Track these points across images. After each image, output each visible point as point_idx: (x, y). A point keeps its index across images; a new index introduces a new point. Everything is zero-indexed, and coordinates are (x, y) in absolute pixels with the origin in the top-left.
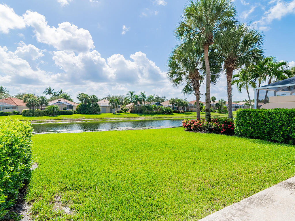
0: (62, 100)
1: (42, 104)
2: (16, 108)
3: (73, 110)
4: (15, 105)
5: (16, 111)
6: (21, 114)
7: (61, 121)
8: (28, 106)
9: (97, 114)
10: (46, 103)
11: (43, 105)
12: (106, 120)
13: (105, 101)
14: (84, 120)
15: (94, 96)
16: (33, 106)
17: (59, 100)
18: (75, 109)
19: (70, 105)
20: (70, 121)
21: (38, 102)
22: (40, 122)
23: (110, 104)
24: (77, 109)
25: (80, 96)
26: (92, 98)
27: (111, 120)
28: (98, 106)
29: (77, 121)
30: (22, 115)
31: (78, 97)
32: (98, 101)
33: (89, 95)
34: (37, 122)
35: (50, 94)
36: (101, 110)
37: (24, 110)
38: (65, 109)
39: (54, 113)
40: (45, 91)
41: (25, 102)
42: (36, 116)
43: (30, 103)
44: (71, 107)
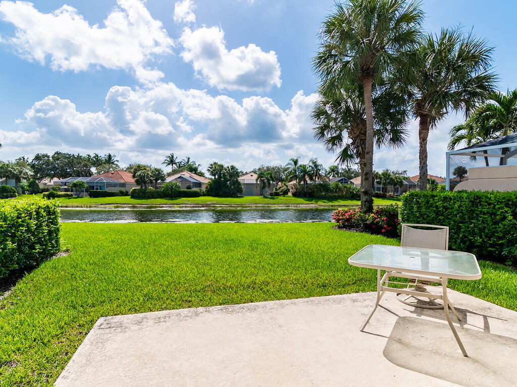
0: (186, 175)
1: (156, 180)
2: (123, 185)
3: (201, 190)
4: (122, 181)
5: (123, 190)
6: (129, 195)
7: (180, 207)
8: (138, 182)
9: (237, 197)
10: (163, 179)
11: (158, 181)
12: (249, 207)
13: (252, 176)
14: (214, 207)
15: (233, 167)
16: (145, 182)
17: (182, 174)
18: (204, 189)
19: (197, 181)
20: (194, 207)
21: (151, 176)
22: (151, 207)
23: (259, 180)
24: (207, 188)
25: (211, 168)
26: (229, 170)
27: (256, 206)
28: (239, 184)
29: (203, 207)
30: (130, 197)
31: (209, 169)
32: (238, 176)
33: (225, 166)
34: (147, 208)
35: (172, 165)
36: (244, 190)
37: (133, 188)
38: (189, 188)
39: (173, 193)
40: (165, 160)
41: (134, 177)
42: (149, 198)
43: (141, 178)
44: (199, 185)
